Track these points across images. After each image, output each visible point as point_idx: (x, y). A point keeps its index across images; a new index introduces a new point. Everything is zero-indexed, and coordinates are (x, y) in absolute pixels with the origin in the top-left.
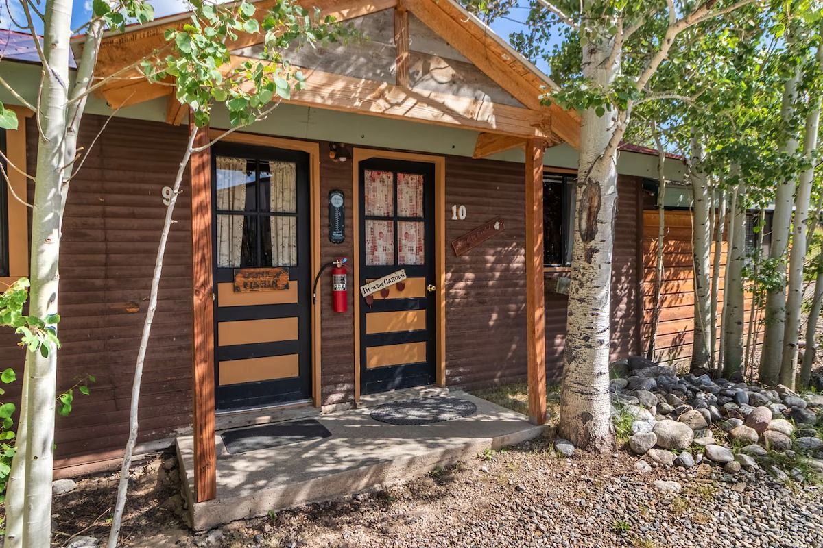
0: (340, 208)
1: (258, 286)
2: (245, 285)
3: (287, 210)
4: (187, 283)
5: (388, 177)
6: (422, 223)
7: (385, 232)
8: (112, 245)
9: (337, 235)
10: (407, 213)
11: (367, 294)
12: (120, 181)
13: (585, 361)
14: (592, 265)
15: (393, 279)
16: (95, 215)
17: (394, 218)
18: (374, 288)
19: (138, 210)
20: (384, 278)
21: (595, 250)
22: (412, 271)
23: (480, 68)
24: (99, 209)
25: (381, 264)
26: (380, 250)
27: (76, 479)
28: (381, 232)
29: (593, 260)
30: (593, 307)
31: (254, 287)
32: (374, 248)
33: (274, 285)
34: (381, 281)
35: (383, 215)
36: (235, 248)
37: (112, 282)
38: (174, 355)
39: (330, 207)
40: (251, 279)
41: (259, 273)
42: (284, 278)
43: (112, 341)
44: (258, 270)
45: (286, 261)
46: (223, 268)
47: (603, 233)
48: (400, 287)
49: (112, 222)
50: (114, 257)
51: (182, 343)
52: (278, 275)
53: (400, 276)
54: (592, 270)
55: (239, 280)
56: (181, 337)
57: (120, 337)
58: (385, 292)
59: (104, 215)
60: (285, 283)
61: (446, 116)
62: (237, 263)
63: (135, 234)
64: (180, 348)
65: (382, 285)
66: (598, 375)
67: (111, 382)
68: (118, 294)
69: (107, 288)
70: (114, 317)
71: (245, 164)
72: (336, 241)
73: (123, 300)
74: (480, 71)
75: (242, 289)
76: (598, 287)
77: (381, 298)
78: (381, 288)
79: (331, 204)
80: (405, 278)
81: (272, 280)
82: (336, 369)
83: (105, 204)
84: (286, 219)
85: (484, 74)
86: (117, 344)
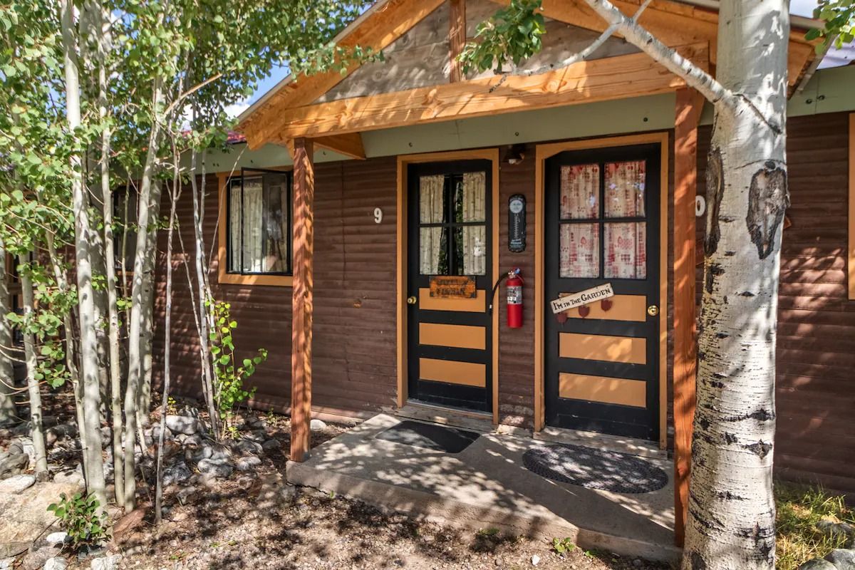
0: (520, 214)
1: (448, 294)
2: (438, 291)
3: (478, 220)
4: (391, 287)
5: (592, 170)
6: (644, 224)
7: (588, 238)
8: (348, 255)
9: (516, 243)
10: (620, 213)
11: (559, 310)
12: (352, 207)
13: (702, 463)
14: (714, 296)
15: (594, 295)
16: (338, 234)
17: (601, 220)
18: (568, 304)
19: (363, 228)
20: (581, 294)
21: (716, 270)
22: (622, 287)
23: (567, 21)
24: (340, 229)
25: (582, 276)
26: (582, 258)
27: (328, 423)
28: (583, 238)
29: (715, 287)
30: (715, 370)
31: (445, 294)
32: (574, 257)
33: (461, 293)
34: (577, 296)
35: (586, 217)
36: (433, 257)
37: (347, 283)
38: (382, 345)
39: (510, 214)
40: (442, 286)
41: (448, 281)
42: (471, 287)
43: (347, 327)
44: (448, 278)
45: (477, 270)
46: (423, 275)
47: (729, 238)
48: (606, 305)
49: (348, 238)
50: (349, 265)
51: (387, 336)
52: (466, 283)
53: (605, 291)
54: (713, 306)
55: (434, 286)
56: (386, 331)
57: (350, 325)
58: (584, 310)
59: (344, 233)
60: (472, 291)
61: (510, 100)
62: (435, 271)
63: (359, 247)
64: (385, 340)
65: (578, 301)
66: (721, 496)
67: (345, 358)
68: (349, 292)
69: (345, 288)
70: (347, 309)
71: (443, 179)
72: (514, 250)
73: (352, 297)
74: (567, 24)
75: (435, 294)
76: (722, 336)
77: (578, 316)
78: (577, 305)
79: (509, 210)
80: (611, 294)
81: (460, 287)
82: (515, 389)
83: (344, 225)
84: (477, 228)
85: (574, 27)
86: (349, 330)
